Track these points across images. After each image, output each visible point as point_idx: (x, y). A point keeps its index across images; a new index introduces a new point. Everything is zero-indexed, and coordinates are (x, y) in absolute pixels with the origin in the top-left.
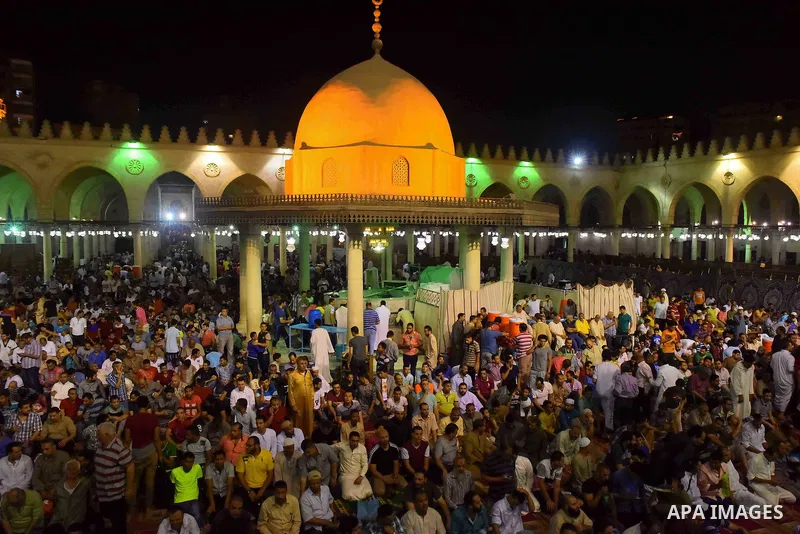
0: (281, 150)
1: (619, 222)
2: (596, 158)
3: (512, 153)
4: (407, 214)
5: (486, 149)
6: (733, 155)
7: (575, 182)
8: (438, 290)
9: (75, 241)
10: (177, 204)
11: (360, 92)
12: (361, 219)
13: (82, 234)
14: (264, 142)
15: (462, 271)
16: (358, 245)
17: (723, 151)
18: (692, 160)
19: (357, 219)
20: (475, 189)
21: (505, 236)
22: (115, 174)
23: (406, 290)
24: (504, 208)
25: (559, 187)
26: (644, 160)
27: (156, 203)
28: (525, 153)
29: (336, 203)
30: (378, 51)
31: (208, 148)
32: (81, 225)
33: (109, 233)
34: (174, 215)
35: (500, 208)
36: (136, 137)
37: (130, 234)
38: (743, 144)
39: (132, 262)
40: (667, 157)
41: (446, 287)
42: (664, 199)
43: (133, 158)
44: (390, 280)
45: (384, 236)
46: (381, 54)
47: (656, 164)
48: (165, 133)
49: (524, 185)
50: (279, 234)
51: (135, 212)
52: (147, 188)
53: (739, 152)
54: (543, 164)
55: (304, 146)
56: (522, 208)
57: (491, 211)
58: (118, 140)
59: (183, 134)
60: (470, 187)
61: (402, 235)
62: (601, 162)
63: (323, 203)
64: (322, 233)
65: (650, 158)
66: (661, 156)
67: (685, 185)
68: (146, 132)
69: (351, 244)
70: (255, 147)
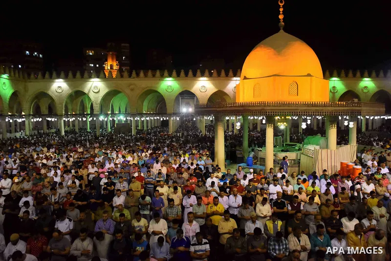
0: (235, 78)
3: (358, 74)
5: (343, 72)
8: (313, 149)
9: (145, 122)
10: (188, 104)
11: (272, 50)
12: (272, 114)
13: (148, 119)
14: (227, 75)
15: (327, 139)
16: (271, 126)
19: (270, 114)
20: (336, 94)
21: (351, 121)
22: (161, 92)
23: (297, 148)
24: (350, 107)
27: (178, 104)
28: (366, 74)
29: (260, 106)
30: (282, 28)
31: (201, 79)
32: (147, 115)
33: (159, 118)
34: (186, 109)
35: (348, 106)
36: (170, 76)
37: (167, 118)
39: (168, 132)
41: (317, 147)
43: (169, 85)
44: (288, 142)
45: (285, 120)
46: (283, 30)
48: (182, 73)
49: (365, 91)
50: (234, 118)
51: (170, 109)
52: (174, 98)
54: (377, 79)
55: (245, 78)
56: (361, 107)
57: (343, 108)
58: (162, 76)
59: (190, 73)
60: (334, 93)
61: (296, 119)
63: (254, 106)
64: (256, 118)
68: (174, 73)
69: (268, 125)
70: (223, 77)
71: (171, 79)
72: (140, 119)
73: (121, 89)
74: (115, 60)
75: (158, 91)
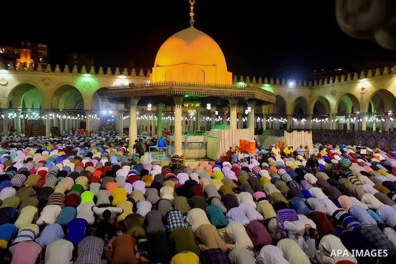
1: (312, 113)
2: (300, 83)
3: (260, 80)
4: (201, 91)
5: (248, 78)
6: (365, 80)
7: (290, 94)
8: (217, 130)
9: (61, 120)
13: (64, 117)
14: (145, 75)
17: (361, 78)
18: (346, 82)
22: (78, 88)
23: (205, 134)
24: (246, 90)
25: (282, 96)
26: (323, 83)
28: (266, 80)
29: (168, 86)
30: (192, 24)
31: (120, 77)
34: (107, 112)
35: (244, 90)
36: (88, 71)
38: (370, 74)
40: (334, 82)
42: (333, 102)
43: (87, 81)
44: (199, 131)
45: (195, 108)
46: (193, 26)
47: (329, 85)
48: (101, 70)
51: (87, 105)
52: (92, 94)
53: (368, 78)
54: (275, 85)
55: (158, 66)
58: (80, 72)
59: (109, 71)
62: (302, 85)
65: (326, 82)
66: (331, 81)
67: (342, 95)
68: (93, 69)
69: (177, 106)
70: (141, 76)
71: (89, 75)
72: (56, 116)
73: (33, 82)
74: (29, 57)
75: (75, 86)
